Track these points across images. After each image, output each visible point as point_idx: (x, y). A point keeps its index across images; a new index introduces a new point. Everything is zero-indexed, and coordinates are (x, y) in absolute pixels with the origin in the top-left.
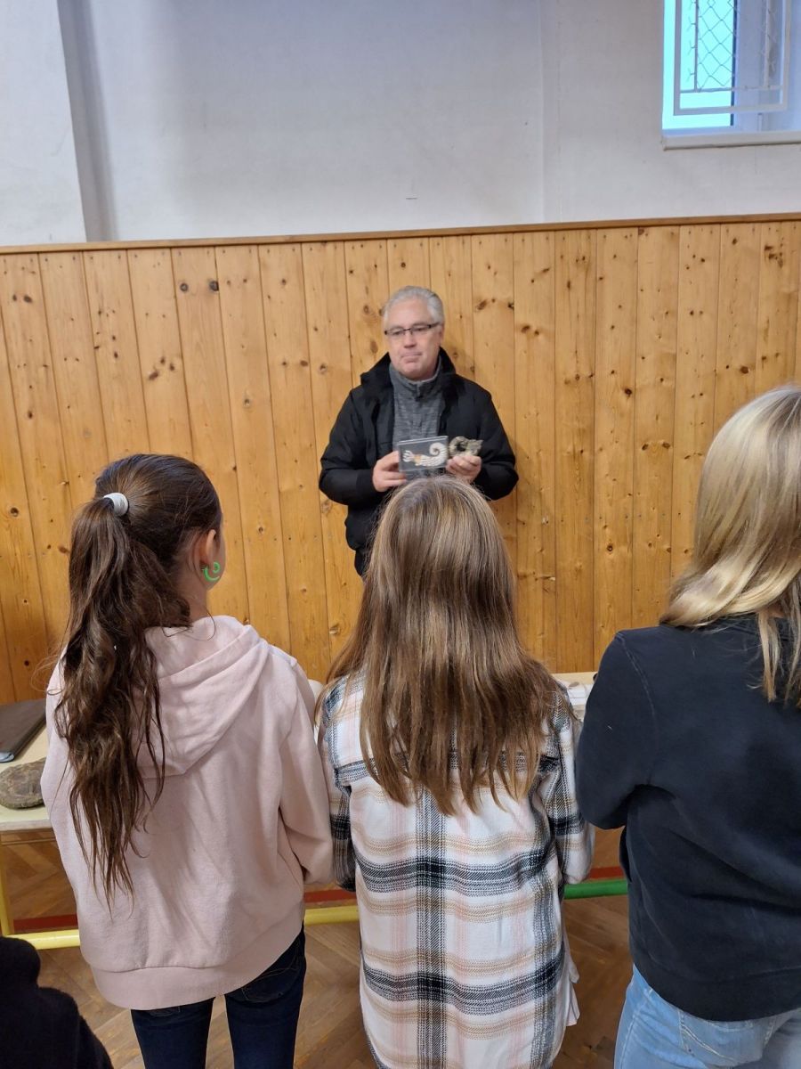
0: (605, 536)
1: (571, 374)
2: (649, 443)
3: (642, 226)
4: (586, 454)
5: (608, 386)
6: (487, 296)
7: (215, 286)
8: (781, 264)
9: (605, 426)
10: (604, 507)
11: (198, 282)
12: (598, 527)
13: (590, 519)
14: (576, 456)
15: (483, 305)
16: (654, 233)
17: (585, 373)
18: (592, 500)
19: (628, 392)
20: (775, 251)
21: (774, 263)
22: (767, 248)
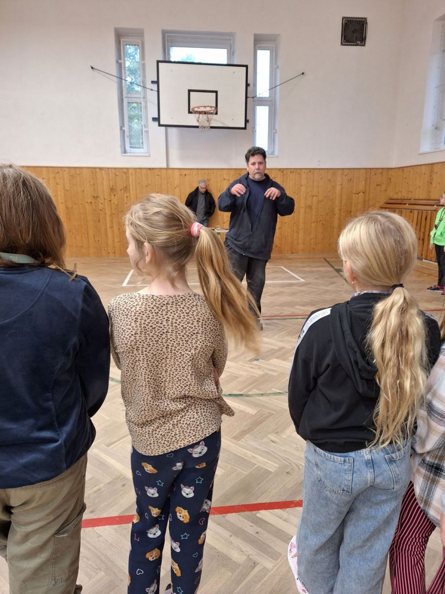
6: (225, 178)
7: (185, 175)
11: (183, 174)
15: (225, 180)
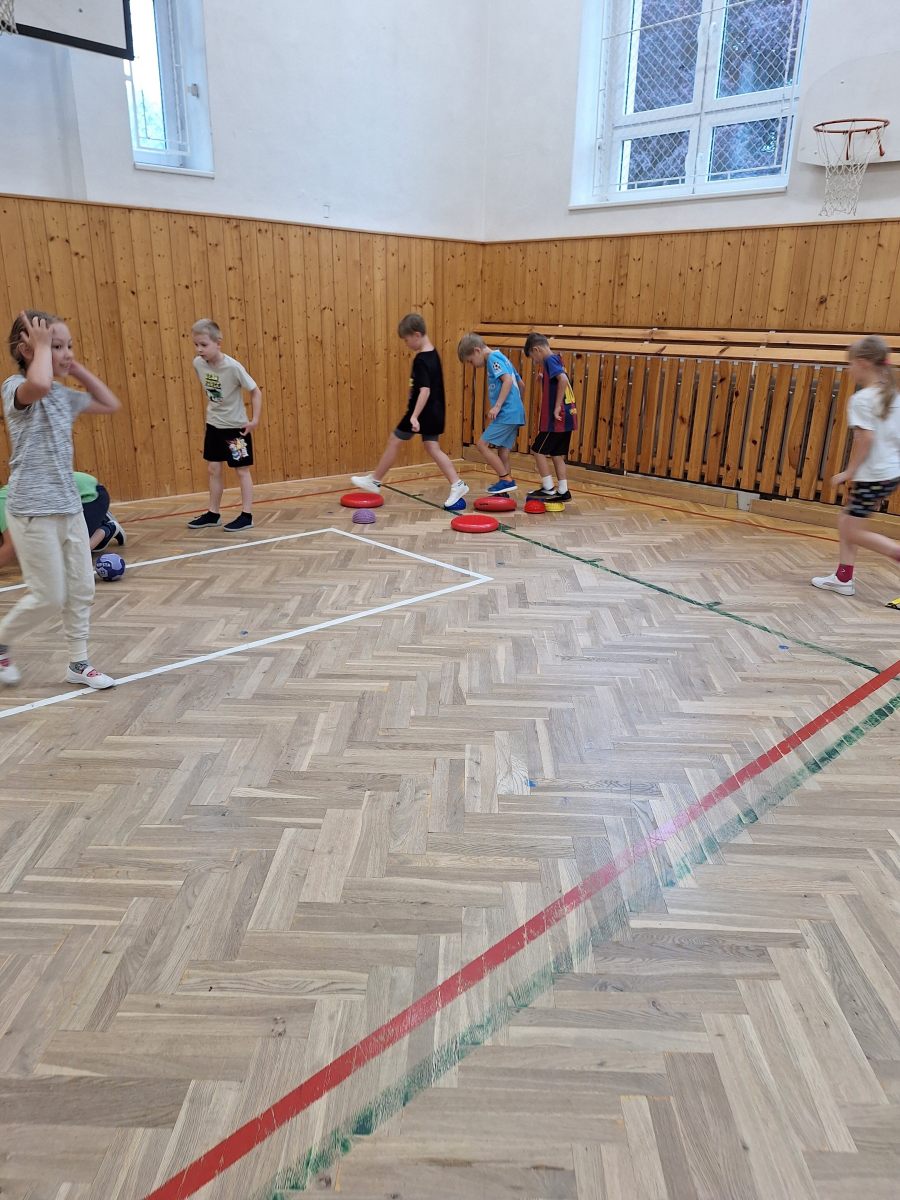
0: (131, 369)
1: (103, 281)
2: (148, 320)
3: (130, 209)
4: (116, 324)
5: (123, 289)
6: (54, 234)
8: (197, 236)
9: (124, 310)
10: (129, 354)
12: (127, 364)
13: (123, 358)
14: (111, 324)
15: (52, 239)
16: (137, 214)
17: (110, 281)
18: (122, 350)
19: (133, 293)
20: (194, 229)
21: (194, 235)
22: (191, 228)
